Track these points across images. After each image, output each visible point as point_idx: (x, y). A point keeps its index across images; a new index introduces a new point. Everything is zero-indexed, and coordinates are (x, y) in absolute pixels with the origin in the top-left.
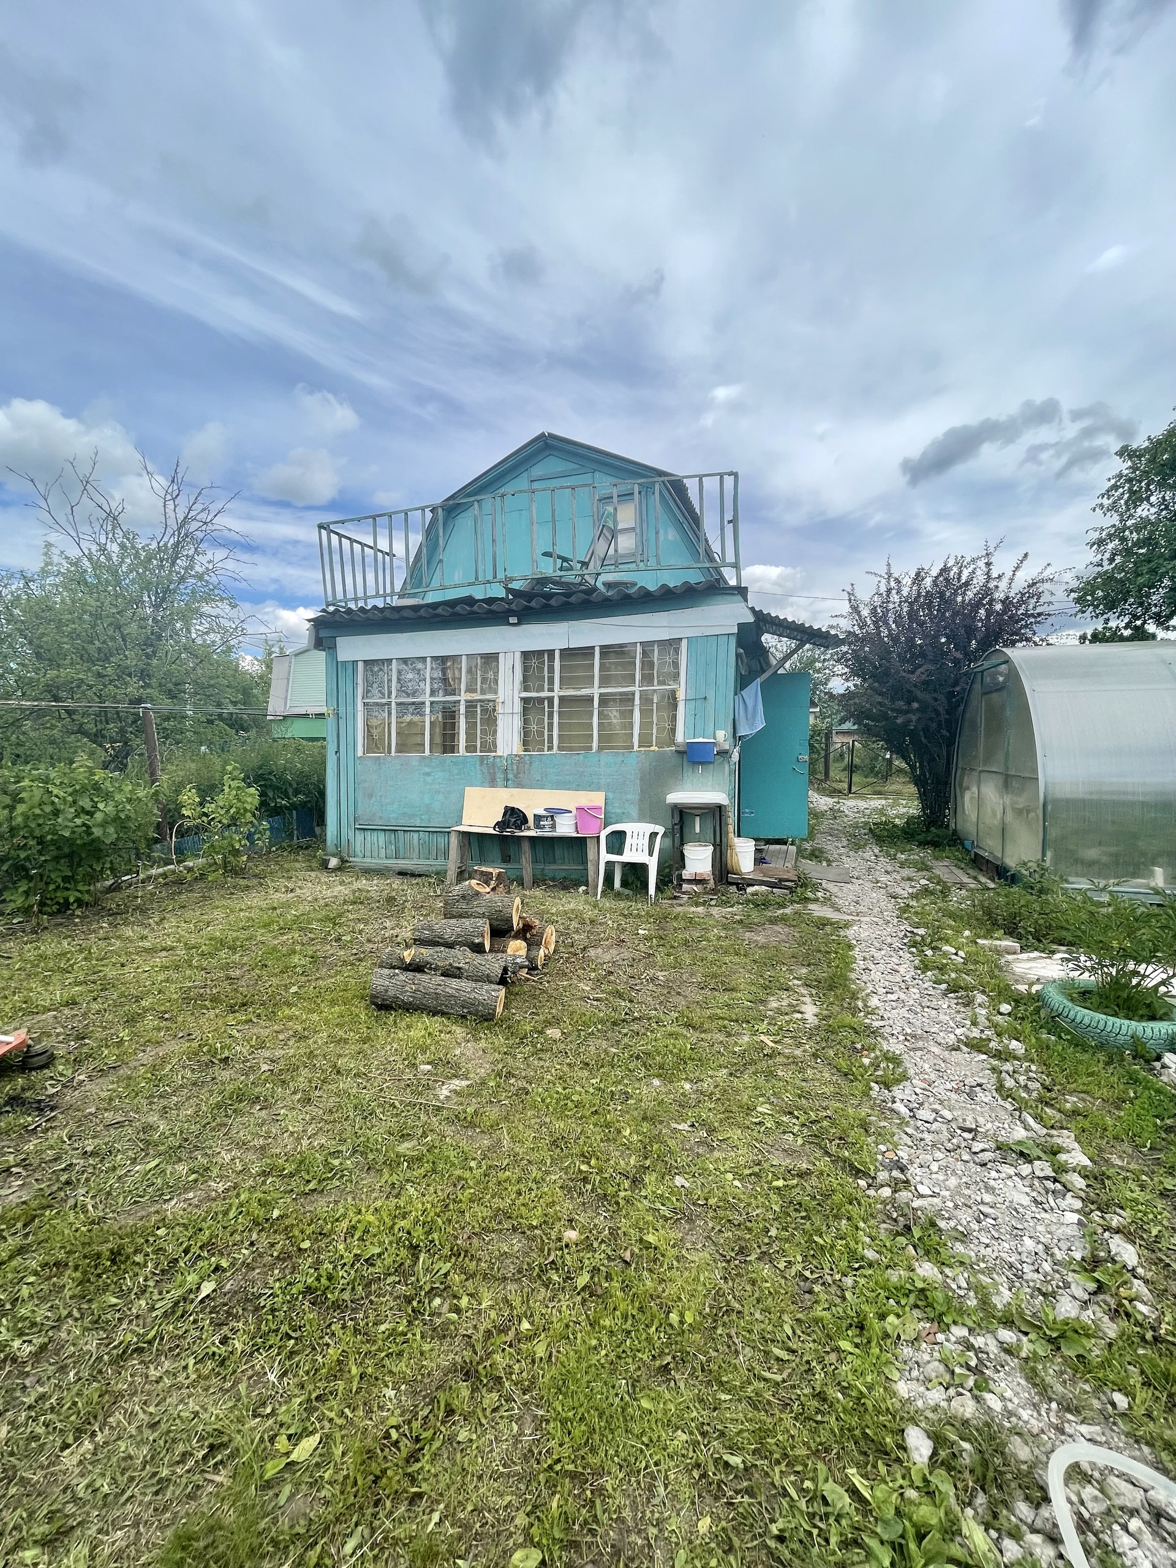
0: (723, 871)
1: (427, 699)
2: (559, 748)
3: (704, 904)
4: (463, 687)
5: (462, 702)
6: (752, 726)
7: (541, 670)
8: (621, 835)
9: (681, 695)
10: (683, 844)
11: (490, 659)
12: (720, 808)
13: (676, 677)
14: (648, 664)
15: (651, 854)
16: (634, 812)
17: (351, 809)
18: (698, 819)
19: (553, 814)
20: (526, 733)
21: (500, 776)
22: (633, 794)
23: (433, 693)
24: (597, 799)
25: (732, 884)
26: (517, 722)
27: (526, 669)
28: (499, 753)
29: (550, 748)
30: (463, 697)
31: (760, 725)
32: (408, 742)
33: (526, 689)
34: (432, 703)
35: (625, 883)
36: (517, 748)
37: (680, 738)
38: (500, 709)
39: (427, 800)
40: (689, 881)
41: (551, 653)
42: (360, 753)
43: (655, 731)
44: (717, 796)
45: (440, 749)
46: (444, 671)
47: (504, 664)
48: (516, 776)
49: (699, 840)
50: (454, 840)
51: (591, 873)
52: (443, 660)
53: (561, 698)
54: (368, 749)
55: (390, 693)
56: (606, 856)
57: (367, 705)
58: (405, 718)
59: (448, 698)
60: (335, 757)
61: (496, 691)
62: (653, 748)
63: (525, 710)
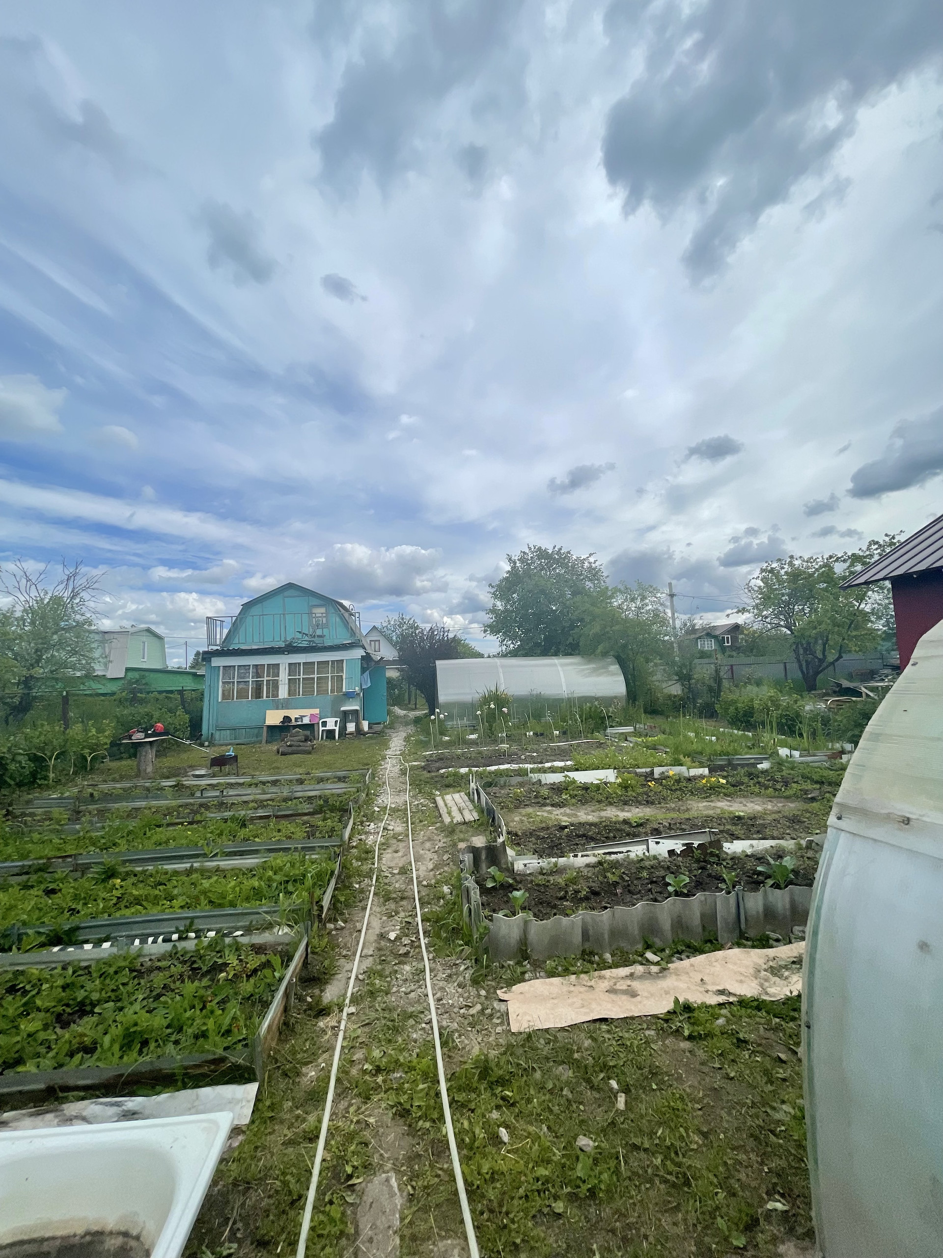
0: (359, 731)
1: (251, 680)
2: (302, 695)
3: (353, 740)
4: (265, 675)
5: (265, 681)
6: (366, 685)
7: (296, 669)
8: (326, 722)
9: (344, 677)
10: (346, 723)
11: (277, 666)
12: (357, 710)
13: (342, 671)
14: (333, 667)
15: (336, 727)
16: (329, 715)
17: (214, 722)
18: (350, 715)
19: (302, 717)
20: (289, 690)
21: (280, 706)
22: (329, 709)
23: (252, 677)
24: (316, 711)
25: (361, 734)
26: (287, 686)
27: (290, 669)
28: (280, 698)
29: (299, 695)
30: (265, 679)
31: (369, 685)
32: (242, 694)
33: (289, 675)
35: (328, 736)
36: (286, 696)
37: (344, 690)
38: (280, 683)
39: (248, 717)
40: (348, 734)
41: (299, 664)
42: (220, 701)
43: (335, 688)
44: (357, 708)
45: (255, 697)
46: (257, 670)
47: (281, 668)
48: (287, 705)
49: (351, 721)
50: (265, 729)
51: (316, 733)
52: (257, 666)
53: (303, 678)
54: (223, 699)
55: (234, 678)
56: (321, 729)
57: (223, 683)
58: (241, 686)
59: (259, 679)
60: (208, 703)
61: (279, 677)
62: (335, 694)
63: (289, 683)
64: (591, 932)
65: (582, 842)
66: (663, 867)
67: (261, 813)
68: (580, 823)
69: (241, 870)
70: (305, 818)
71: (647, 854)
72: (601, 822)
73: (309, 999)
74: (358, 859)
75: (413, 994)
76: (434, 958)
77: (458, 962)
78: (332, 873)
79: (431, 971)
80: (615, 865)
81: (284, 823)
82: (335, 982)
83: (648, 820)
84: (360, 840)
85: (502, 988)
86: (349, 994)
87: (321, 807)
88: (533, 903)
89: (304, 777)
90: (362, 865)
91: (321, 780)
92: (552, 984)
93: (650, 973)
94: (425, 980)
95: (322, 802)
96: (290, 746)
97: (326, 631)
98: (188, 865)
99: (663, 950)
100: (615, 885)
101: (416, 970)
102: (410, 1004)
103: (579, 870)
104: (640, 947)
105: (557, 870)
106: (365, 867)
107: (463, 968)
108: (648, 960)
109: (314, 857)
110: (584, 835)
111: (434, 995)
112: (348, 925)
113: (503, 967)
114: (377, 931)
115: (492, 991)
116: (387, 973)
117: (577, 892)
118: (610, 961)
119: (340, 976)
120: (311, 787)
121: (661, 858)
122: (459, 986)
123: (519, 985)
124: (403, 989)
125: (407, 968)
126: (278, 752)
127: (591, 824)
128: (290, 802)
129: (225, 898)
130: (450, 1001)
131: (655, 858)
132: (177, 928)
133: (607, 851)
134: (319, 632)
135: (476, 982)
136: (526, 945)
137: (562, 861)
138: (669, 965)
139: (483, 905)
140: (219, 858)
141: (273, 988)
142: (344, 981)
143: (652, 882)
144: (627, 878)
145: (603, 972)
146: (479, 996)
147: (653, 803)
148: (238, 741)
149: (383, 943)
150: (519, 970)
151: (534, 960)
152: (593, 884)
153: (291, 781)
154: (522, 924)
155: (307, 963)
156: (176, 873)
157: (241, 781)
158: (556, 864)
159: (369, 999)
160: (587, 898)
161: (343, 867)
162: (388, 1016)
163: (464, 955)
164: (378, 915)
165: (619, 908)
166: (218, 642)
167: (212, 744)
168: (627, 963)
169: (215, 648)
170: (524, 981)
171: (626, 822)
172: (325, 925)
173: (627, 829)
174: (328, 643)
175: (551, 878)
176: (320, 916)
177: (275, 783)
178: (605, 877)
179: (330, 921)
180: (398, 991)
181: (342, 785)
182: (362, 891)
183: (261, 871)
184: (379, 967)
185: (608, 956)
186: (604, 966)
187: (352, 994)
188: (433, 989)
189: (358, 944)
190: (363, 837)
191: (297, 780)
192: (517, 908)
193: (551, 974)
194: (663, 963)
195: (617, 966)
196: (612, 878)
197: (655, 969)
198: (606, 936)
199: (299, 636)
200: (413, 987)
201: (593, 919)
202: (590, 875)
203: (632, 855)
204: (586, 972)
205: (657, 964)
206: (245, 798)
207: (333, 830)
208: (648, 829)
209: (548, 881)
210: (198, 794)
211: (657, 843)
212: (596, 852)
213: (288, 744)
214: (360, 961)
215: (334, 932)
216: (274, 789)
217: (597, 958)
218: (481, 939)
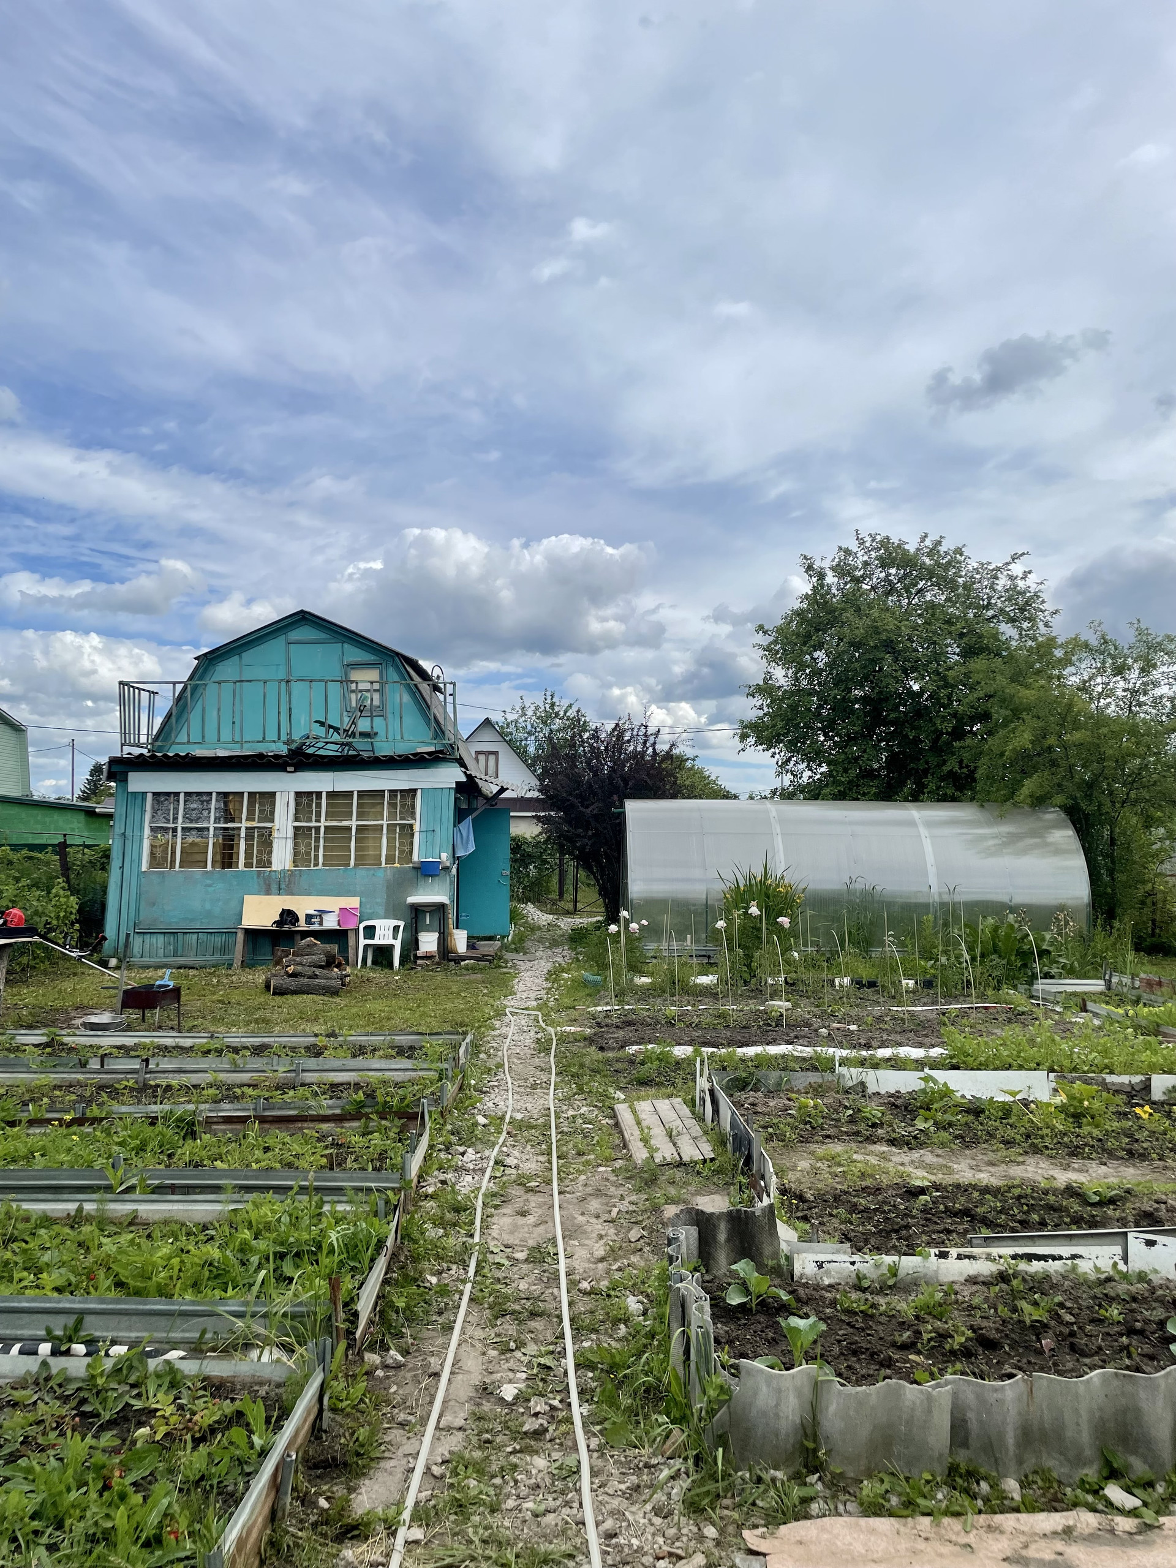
0: (445, 951)
1: (212, 826)
2: (324, 865)
4: (244, 816)
5: (243, 830)
6: (466, 849)
7: (310, 805)
8: (374, 927)
9: (417, 828)
10: (417, 933)
11: (270, 797)
12: (442, 906)
13: (413, 817)
14: (392, 805)
15: (395, 938)
16: (381, 911)
17: (132, 915)
18: (428, 915)
19: (321, 913)
20: (296, 853)
21: (274, 887)
22: (381, 898)
23: (217, 820)
24: (353, 902)
25: (451, 960)
26: (290, 844)
27: (297, 804)
28: (274, 868)
29: (316, 865)
30: (244, 824)
31: (472, 848)
32: (193, 857)
33: (297, 819)
34: (215, 828)
35: (374, 963)
36: (288, 865)
37: (415, 858)
38: (275, 834)
39: (208, 906)
40: (422, 958)
41: (319, 794)
43: (397, 853)
44: (443, 898)
45: (218, 865)
46: (226, 804)
47: (280, 803)
48: (288, 886)
49: (429, 929)
50: (240, 936)
51: (351, 952)
52: (227, 794)
53: (326, 827)
54: (151, 866)
55: (175, 819)
56: (363, 942)
57: (153, 830)
58: (190, 840)
59: (230, 825)
60: (119, 872)
61: (273, 821)
62: (396, 865)
63: (296, 836)
64: (973, 1426)
65: (961, 1228)
66: (1161, 1300)
67: (228, 1110)
68: (958, 1186)
69: (183, 1224)
70: (325, 1127)
71: (1122, 1266)
72: (1010, 1188)
73: (323, 1503)
74: (439, 1222)
75: (550, 1518)
76: (600, 1449)
77: (654, 1461)
78: (380, 1244)
79: (594, 1473)
80: (1041, 1285)
81: (278, 1136)
82: (380, 1476)
83: (1128, 1191)
84: (444, 1182)
85: (755, 1527)
86: (410, 1502)
87: (361, 1105)
88: (836, 1350)
89: (321, 1041)
90: (446, 1235)
91: (360, 1051)
92: (873, 1531)
93: (1112, 1531)
94: (578, 1491)
95: (360, 1096)
96: (294, 975)
97: (379, 724)
98: (72, 1207)
99: (1150, 1485)
100: (1039, 1329)
101: (560, 1468)
102: (545, 1536)
103: (950, 1289)
104: (1091, 1473)
105: (893, 1284)
106: (451, 1241)
107: (665, 1473)
108: (1109, 1504)
109: (340, 1208)
110: (966, 1213)
111: (597, 1524)
112: (412, 1362)
113: (759, 1480)
114: (476, 1379)
115: (731, 1529)
116: (494, 1467)
117: (943, 1336)
118: (1017, 1497)
119: (392, 1463)
120: (337, 1064)
121: (1156, 1280)
122: (657, 1511)
123: (794, 1524)
124: (530, 1505)
125: (540, 1462)
126: (267, 987)
127: (986, 1190)
128: (291, 1093)
129: (150, 1278)
130: (635, 1542)
131: (1142, 1277)
132: (49, 1331)
133: (1021, 1250)
134: (363, 725)
135: (694, 1508)
136: (815, 1438)
137: (909, 1264)
138: (1162, 1520)
139: (717, 1341)
140: (136, 1196)
141: (247, 1469)
142: (399, 1476)
143: (1131, 1332)
144: (1069, 1318)
145: (999, 1518)
146: (701, 1538)
147: (1143, 1157)
148: (181, 960)
149: (487, 1406)
150: (797, 1492)
151: (834, 1475)
152: (985, 1323)
153: (293, 1049)
154: (807, 1391)
155: (320, 1430)
156: (47, 1221)
157: (187, 1043)
158: (894, 1271)
159: (453, 1517)
160: (966, 1353)
161: (405, 1235)
162: (494, 1555)
163: (669, 1447)
164: (479, 1345)
165: (1045, 1379)
166: (143, 739)
167: (125, 961)
168: (1055, 1504)
169: (137, 751)
170: (807, 1517)
171: (1071, 1191)
172: (360, 1354)
173: (1075, 1206)
174: (384, 750)
175: (882, 1301)
176: (350, 1333)
177: (259, 1050)
178: (1015, 1310)
179: (371, 1348)
180: (518, 1509)
181: (406, 1063)
182: (443, 1291)
183: (227, 1229)
184: (477, 1454)
185: (1011, 1486)
186: (999, 1504)
187: (417, 1503)
188: (597, 1510)
189: (431, 1403)
190: (450, 1176)
191: (308, 1048)
192: (798, 1354)
193: (874, 1509)
194: (1149, 1515)
195: (1030, 1507)
196: (1030, 1313)
197: (1125, 1524)
198: (1010, 1440)
199: (321, 731)
200: (552, 1504)
201: (979, 1397)
202: (976, 1301)
203: (1085, 1267)
204: (957, 1515)
205: (1133, 1513)
206: (195, 1079)
207: (382, 1156)
208: (1129, 1209)
209: (874, 1306)
210: (94, 1064)
211: (1151, 1243)
212: (995, 1251)
213: (290, 970)
214: (436, 1439)
215: (380, 1373)
216: (257, 1063)
217: (984, 1486)
218: (711, 1413)
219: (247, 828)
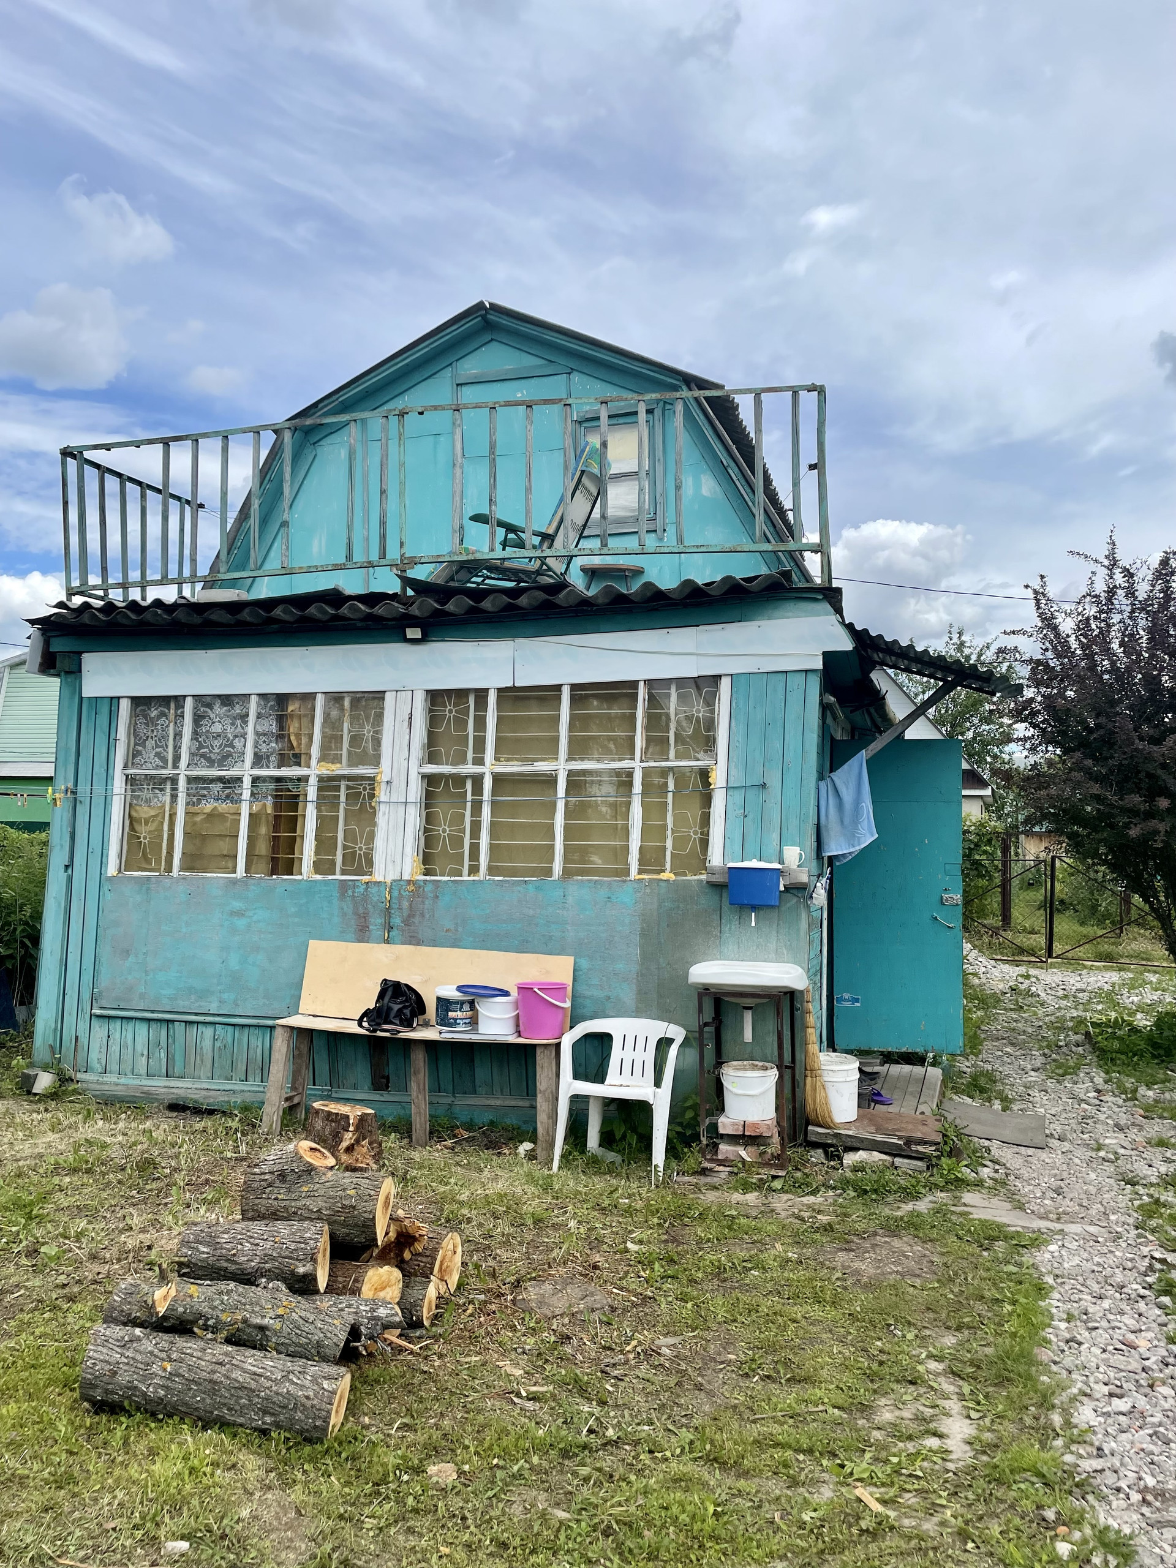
1: (246, 770)
2: (492, 870)
3: (759, 1186)
4: (315, 751)
5: (313, 781)
6: (852, 838)
7: (462, 723)
8: (604, 1040)
9: (718, 778)
10: (719, 1064)
11: (368, 702)
12: (791, 995)
13: (709, 743)
14: (656, 721)
15: (658, 1083)
16: (627, 994)
17: (87, 978)
18: (748, 1017)
19: (476, 997)
20: (429, 840)
21: (376, 922)
22: (627, 963)
23: (259, 760)
24: (559, 969)
25: (815, 1145)
26: (414, 819)
27: (433, 721)
28: (378, 876)
29: (474, 870)
30: (315, 770)
31: (868, 836)
32: (207, 847)
33: (432, 757)
34: (255, 780)
35: (607, 1139)
36: (411, 868)
37: (716, 857)
38: (382, 794)
39: (234, 963)
40: (733, 1139)
41: (481, 694)
42: (112, 870)
43: (669, 844)
44: (784, 972)
45: (264, 865)
46: (281, 721)
47: (393, 712)
48: (407, 922)
49: (751, 1056)
50: (281, 1045)
51: (542, 1118)
52: (282, 699)
53: (498, 779)
54: (128, 863)
56: (570, 1086)
57: (135, 783)
58: (208, 806)
59: (285, 772)
60: (63, 876)
61: (376, 761)
62: (667, 875)
63: (429, 798)
148: (179, 1087)
219: (321, 779)
